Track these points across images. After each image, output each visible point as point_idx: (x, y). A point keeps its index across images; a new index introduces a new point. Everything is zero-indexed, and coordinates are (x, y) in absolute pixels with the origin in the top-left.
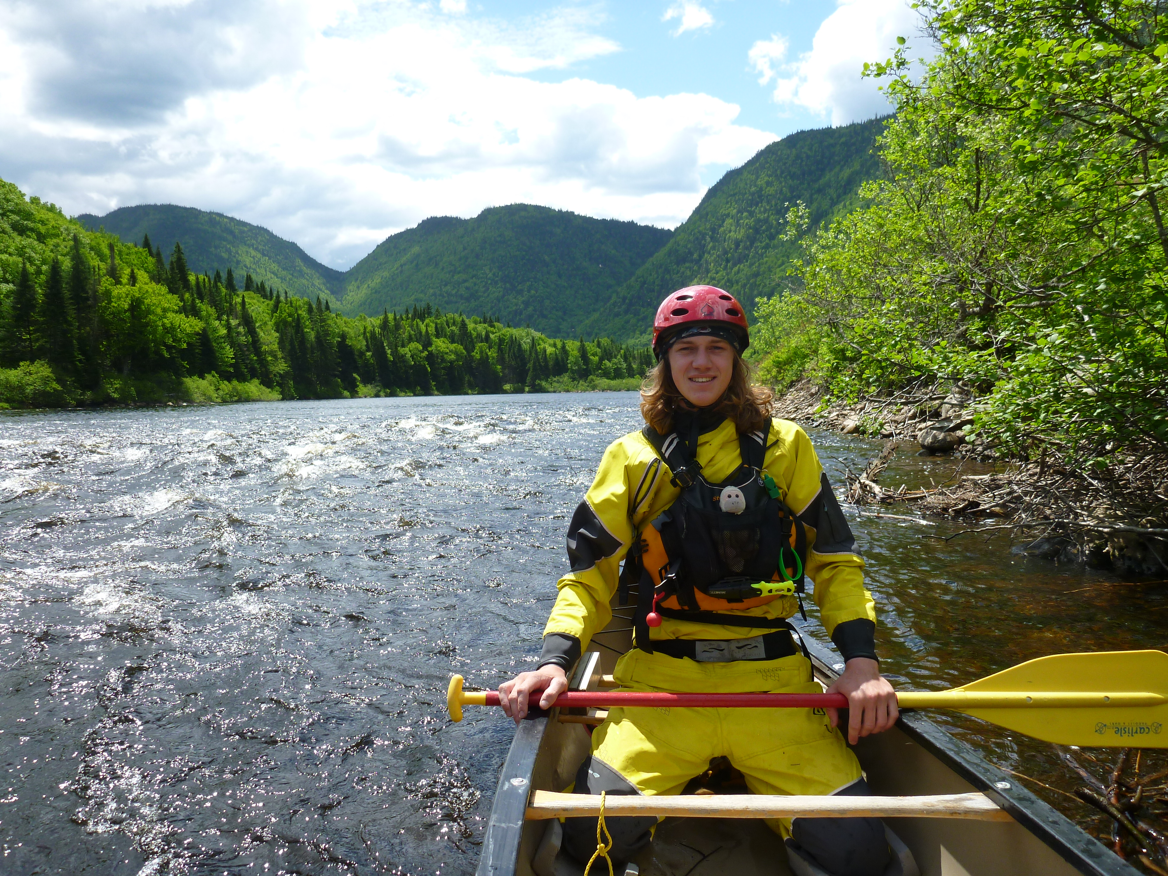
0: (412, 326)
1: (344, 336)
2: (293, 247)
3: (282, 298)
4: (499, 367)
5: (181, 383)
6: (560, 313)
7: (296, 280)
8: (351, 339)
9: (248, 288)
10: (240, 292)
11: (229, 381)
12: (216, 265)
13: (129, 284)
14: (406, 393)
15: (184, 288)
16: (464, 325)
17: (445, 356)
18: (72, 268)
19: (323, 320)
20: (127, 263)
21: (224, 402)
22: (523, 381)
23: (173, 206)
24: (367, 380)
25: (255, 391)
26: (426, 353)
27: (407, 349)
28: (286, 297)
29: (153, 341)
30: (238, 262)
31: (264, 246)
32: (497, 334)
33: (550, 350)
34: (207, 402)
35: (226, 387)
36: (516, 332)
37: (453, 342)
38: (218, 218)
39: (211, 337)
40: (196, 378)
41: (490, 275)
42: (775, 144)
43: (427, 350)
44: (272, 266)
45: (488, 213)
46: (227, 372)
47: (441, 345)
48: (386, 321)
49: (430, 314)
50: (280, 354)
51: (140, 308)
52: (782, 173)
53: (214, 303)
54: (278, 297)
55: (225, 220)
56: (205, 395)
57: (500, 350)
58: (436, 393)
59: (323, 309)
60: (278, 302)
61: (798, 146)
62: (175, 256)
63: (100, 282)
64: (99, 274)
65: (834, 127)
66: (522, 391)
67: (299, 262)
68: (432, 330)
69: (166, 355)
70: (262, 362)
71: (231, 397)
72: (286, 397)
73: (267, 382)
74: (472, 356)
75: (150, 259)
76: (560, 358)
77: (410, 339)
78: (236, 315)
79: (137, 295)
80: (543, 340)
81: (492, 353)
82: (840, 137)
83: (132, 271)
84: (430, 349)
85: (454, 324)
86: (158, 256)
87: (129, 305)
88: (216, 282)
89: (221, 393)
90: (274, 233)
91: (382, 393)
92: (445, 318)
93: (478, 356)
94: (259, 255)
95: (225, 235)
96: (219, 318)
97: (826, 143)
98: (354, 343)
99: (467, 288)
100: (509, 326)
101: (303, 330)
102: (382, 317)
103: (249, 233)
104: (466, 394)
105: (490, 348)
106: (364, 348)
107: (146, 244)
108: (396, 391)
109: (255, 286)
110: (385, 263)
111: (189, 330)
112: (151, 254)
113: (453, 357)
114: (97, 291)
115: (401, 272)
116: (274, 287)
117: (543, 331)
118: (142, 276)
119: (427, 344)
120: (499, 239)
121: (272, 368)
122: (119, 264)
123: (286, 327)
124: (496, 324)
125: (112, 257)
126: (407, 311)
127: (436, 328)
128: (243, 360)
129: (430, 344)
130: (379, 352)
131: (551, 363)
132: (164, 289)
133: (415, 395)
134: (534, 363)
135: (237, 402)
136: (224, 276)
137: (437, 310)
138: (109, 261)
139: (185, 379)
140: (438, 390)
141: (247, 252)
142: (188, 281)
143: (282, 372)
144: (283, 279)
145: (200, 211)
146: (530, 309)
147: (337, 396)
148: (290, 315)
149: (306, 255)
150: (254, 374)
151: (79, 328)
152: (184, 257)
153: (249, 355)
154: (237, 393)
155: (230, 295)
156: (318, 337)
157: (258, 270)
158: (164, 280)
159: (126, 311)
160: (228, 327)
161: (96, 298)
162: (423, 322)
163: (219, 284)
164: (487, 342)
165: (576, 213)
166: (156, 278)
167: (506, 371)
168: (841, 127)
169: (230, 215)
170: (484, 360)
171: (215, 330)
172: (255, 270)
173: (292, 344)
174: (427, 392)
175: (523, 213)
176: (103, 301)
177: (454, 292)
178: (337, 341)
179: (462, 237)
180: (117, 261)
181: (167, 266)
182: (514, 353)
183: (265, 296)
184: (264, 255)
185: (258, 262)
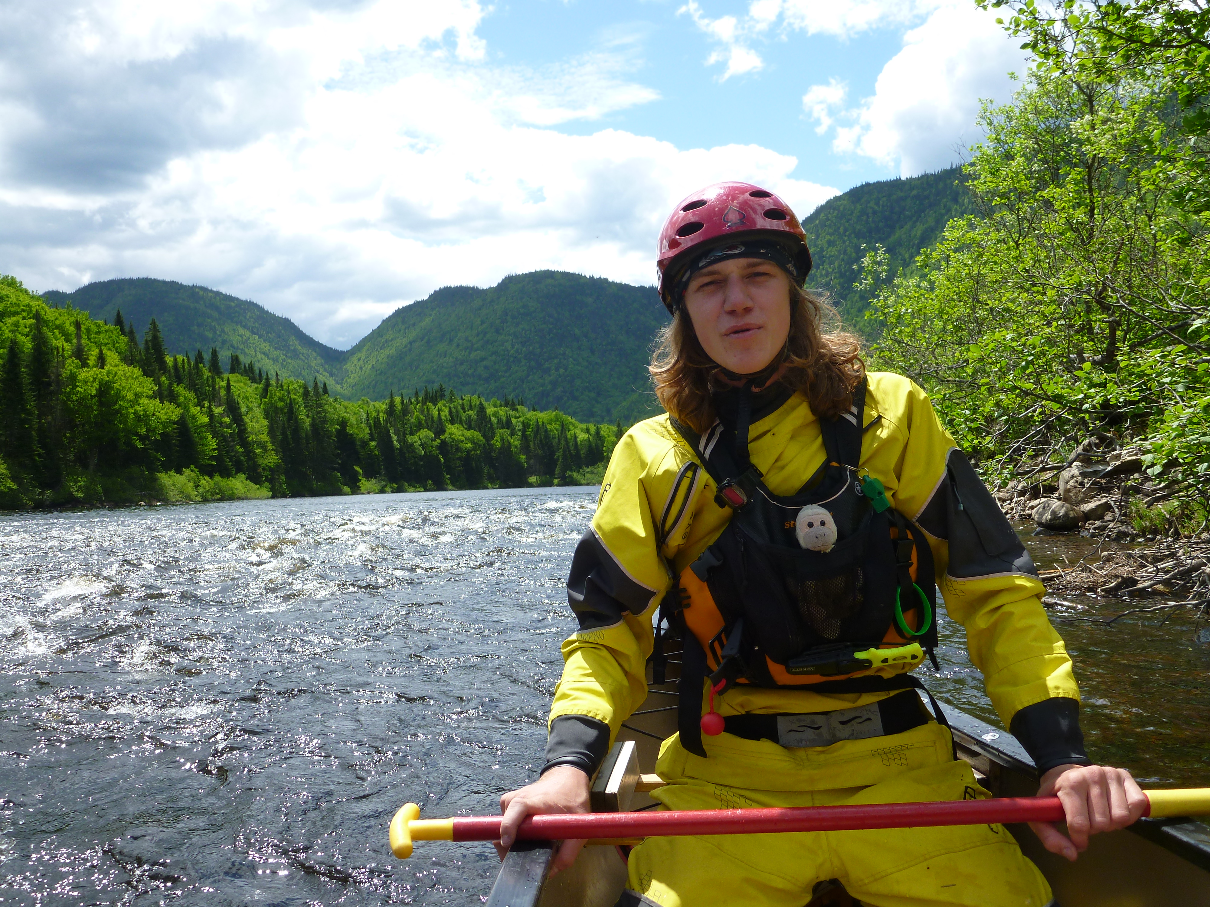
0: (422, 412)
1: (343, 423)
2: (287, 324)
3: (273, 382)
4: (523, 457)
5: (156, 480)
6: (593, 395)
7: (289, 361)
8: (352, 426)
9: (233, 371)
10: (225, 376)
11: (211, 476)
12: (198, 345)
13: (96, 366)
14: (416, 487)
15: (160, 370)
16: (482, 409)
17: (461, 444)
18: (33, 348)
19: (320, 405)
20: (95, 343)
21: (205, 500)
22: (552, 474)
23: (151, 279)
24: (370, 474)
25: (241, 488)
26: (438, 441)
27: (415, 438)
28: (278, 380)
29: (124, 430)
30: (224, 342)
31: (254, 323)
32: (521, 419)
33: (582, 436)
34: (186, 500)
35: (206, 482)
36: (543, 416)
37: (470, 428)
38: (201, 293)
39: (190, 425)
40: (172, 473)
41: (512, 352)
42: (837, 199)
43: (439, 438)
44: (263, 346)
45: (510, 282)
46: (209, 465)
47: (455, 431)
48: (392, 406)
49: (442, 397)
50: (270, 446)
51: (109, 394)
52: (846, 230)
53: (193, 386)
54: (267, 379)
55: (210, 294)
56: (182, 493)
57: (524, 437)
58: (451, 487)
59: (321, 390)
60: (268, 385)
61: (863, 200)
62: (150, 333)
63: (64, 364)
64: (63, 356)
65: (903, 178)
66: (550, 484)
67: (293, 341)
68: (445, 413)
69: (139, 445)
70: (249, 454)
71: (212, 495)
72: (276, 494)
73: (255, 477)
74: (493, 445)
75: (122, 337)
76: (594, 445)
77: (419, 426)
78: (220, 400)
79: (106, 379)
80: (574, 426)
81: (515, 442)
82: (912, 189)
83: (101, 351)
84: (442, 437)
85: (471, 408)
86: (132, 335)
87: (96, 389)
88: (197, 364)
89: (201, 490)
90: (266, 308)
91: (387, 489)
92: (460, 401)
93: (499, 445)
94: (248, 333)
95: (209, 311)
96: (200, 404)
97: (894, 197)
98: (356, 431)
99: (486, 367)
100: (534, 410)
101: (296, 418)
102: (388, 401)
103: (237, 309)
104: (486, 488)
105: (512, 434)
106: (367, 437)
107: (119, 322)
108: (403, 486)
109: (243, 367)
110: (392, 340)
111: (163, 417)
112: (123, 332)
113: (469, 445)
114: (61, 375)
115: (410, 350)
116: (264, 369)
117: (574, 414)
118: (112, 357)
119: (440, 431)
120: (522, 311)
121: (260, 461)
122: (87, 345)
123: (276, 413)
124: (519, 407)
125: (79, 336)
126: (416, 394)
127: (450, 412)
128: (228, 452)
129: (443, 431)
130: (385, 441)
131: (583, 452)
132: (137, 372)
133: (426, 490)
134: (564, 452)
135: (221, 500)
136: (207, 357)
137: (451, 393)
138: (75, 341)
139: (159, 475)
140: (452, 484)
141: (234, 330)
142: (165, 362)
143: (272, 465)
144: (275, 360)
145: (181, 285)
146: (559, 390)
147: (336, 492)
148: (281, 399)
149: (301, 332)
150: (239, 468)
151: (39, 417)
152: (160, 335)
153: (234, 446)
154: (220, 490)
155: (213, 378)
156: (313, 425)
157: (246, 350)
158: (137, 362)
159: (92, 397)
160: (211, 416)
161: (59, 382)
162: (435, 405)
163: (201, 365)
164: (508, 428)
165: (610, 280)
166: (129, 360)
167: (532, 462)
168: (911, 179)
169: (215, 290)
170: (506, 448)
171: (194, 418)
172: (242, 350)
173: (284, 433)
174: (440, 487)
175: (549, 281)
176: (67, 386)
177: (470, 372)
178: (336, 429)
179: (480, 309)
180: (84, 341)
181: (142, 346)
182: (541, 441)
183: (253, 380)
184: (253, 333)
185: (246, 341)
